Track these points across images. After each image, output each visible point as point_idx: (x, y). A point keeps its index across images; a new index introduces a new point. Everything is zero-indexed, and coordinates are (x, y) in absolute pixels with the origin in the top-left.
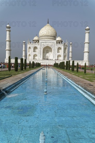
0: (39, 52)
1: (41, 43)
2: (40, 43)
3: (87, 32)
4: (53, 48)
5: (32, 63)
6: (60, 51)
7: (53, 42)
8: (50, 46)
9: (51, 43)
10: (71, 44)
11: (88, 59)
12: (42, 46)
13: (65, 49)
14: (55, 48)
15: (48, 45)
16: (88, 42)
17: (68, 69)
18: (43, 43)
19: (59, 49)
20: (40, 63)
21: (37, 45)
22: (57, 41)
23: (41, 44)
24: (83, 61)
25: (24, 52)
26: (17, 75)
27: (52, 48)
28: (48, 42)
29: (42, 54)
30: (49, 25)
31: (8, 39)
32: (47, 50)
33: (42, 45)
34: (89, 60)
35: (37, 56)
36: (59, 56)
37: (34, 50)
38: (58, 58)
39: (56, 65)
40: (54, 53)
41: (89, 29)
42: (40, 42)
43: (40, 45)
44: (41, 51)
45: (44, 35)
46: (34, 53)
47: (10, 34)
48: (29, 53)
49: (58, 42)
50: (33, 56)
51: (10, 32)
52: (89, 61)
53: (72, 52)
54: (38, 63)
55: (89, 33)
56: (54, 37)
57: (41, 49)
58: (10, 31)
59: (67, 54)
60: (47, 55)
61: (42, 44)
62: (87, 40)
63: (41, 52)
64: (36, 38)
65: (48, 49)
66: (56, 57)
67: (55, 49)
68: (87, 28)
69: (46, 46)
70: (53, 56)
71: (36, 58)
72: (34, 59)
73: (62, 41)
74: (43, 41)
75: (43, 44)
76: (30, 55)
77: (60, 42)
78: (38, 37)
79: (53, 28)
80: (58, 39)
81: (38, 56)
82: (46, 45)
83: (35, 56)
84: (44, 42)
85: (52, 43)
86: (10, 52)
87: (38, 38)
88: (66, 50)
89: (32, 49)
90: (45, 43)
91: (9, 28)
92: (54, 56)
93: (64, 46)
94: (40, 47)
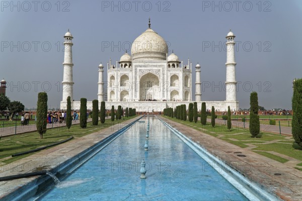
1: (136, 66)
2: (134, 66)
3: (230, 42)
4: (161, 78)
5: (116, 108)
6: (176, 82)
7: (160, 64)
8: (154, 73)
9: (156, 66)
10: (199, 68)
11: (235, 98)
12: (138, 73)
13: (186, 78)
14: (165, 76)
15: (151, 72)
16: (234, 63)
17: (193, 121)
18: (141, 66)
19: (174, 77)
20: (135, 110)
21: (126, 71)
22: (169, 62)
23: (136, 69)
24: (225, 101)
25: (100, 87)
26: (84, 137)
27: (158, 76)
28: (151, 64)
30: (151, 30)
31: (67, 60)
32: (148, 81)
33: (138, 71)
34: (237, 100)
35: (127, 93)
36: (174, 93)
37: (121, 81)
38: (171, 97)
39: (168, 112)
41: (234, 37)
42: (134, 64)
43: (134, 71)
45: (142, 51)
47: (71, 51)
49: (171, 64)
50: (119, 94)
51: (71, 47)
52: (237, 103)
53: (200, 84)
54: (130, 109)
55: (234, 44)
56: (163, 55)
57: (136, 78)
58: (71, 45)
59: (191, 89)
61: (138, 68)
62: (230, 58)
64: (125, 58)
65: (151, 80)
66: (167, 94)
67: (166, 78)
68: (230, 34)
69: (146, 72)
70: (161, 92)
71: (126, 97)
72: (121, 101)
73: (178, 63)
74: (141, 64)
75: (140, 70)
76: (112, 92)
77: (176, 64)
78: (130, 54)
79: (159, 37)
80: (172, 57)
81: (130, 93)
82: (146, 70)
83: (123, 94)
84: (143, 64)
85: (160, 66)
86: (72, 88)
87: (129, 57)
88: (189, 80)
89: (117, 81)
90: (145, 66)
91: (70, 38)
92: (163, 94)
93: (184, 72)
94: (134, 75)
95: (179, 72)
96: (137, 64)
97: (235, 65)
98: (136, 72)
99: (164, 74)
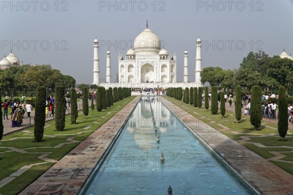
0: (136, 72)
1: (138, 59)
3: (199, 45)
4: (155, 67)
6: (165, 69)
7: (154, 57)
8: (150, 63)
9: (152, 59)
10: (186, 54)
12: (140, 64)
13: (172, 66)
14: (158, 65)
18: (141, 59)
19: (164, 66)
21: (131, 62)
22: (161, 55)
23: (138, 61)
27: (153, 65)
28: (148, 57)
29: (140, 75)
30: (149, 30)
32: (147, 68)
33: (140, 62)
35: (133, 77)
36: (163, 77)
37: (129, 69)
40: (157, 72)
41: (201, 42)
42: (137, 57)
43: (137, 62)
44: (138, 70)
46: (129, 73)
47: (98, 52)
48: (122, 74)
49: (162, 57)
50: (127, 77)
51: (98, 48)
52: (201, 84)
53: (188, 67)
57: (138, 67)
59: (175, 74)
60: (147, 75)
61: (140, 60)
62: (198, 56)
63: (138, 72)
64: (130, 52)
65: (149, 67)
66: (159, 77)
67: (158, 67)
68: (198, 40)
69: (145, 63)
70: (155, 76)
73: (167, 55)
74: (141, 57)
76: (122, 76)
77: (165, 56)
78: (134, 49)
80: (163, 51)
82: (145, 61)
83: (130, 77)
84: (143, 57)
85: (154, 59)
86: (99, 75)
87: (133, 51)
88: (174, 68)
89: (126, 69)
90: (144, 59)
91: (97, 43)
92: (157, 77)
93: (170, 62)
94: (137, 65)
95: (167, 62)
96: (139, 57)
97: (201, 60)
98: (138, 63)
99: (157, 64)
